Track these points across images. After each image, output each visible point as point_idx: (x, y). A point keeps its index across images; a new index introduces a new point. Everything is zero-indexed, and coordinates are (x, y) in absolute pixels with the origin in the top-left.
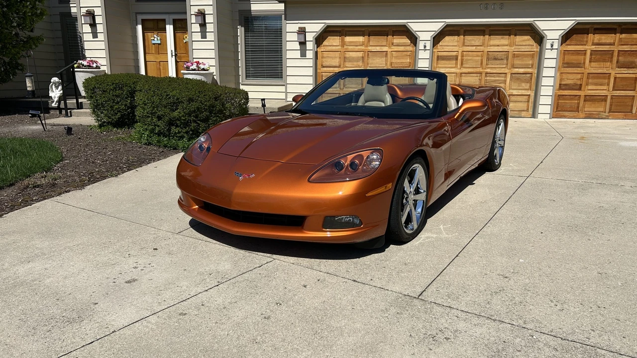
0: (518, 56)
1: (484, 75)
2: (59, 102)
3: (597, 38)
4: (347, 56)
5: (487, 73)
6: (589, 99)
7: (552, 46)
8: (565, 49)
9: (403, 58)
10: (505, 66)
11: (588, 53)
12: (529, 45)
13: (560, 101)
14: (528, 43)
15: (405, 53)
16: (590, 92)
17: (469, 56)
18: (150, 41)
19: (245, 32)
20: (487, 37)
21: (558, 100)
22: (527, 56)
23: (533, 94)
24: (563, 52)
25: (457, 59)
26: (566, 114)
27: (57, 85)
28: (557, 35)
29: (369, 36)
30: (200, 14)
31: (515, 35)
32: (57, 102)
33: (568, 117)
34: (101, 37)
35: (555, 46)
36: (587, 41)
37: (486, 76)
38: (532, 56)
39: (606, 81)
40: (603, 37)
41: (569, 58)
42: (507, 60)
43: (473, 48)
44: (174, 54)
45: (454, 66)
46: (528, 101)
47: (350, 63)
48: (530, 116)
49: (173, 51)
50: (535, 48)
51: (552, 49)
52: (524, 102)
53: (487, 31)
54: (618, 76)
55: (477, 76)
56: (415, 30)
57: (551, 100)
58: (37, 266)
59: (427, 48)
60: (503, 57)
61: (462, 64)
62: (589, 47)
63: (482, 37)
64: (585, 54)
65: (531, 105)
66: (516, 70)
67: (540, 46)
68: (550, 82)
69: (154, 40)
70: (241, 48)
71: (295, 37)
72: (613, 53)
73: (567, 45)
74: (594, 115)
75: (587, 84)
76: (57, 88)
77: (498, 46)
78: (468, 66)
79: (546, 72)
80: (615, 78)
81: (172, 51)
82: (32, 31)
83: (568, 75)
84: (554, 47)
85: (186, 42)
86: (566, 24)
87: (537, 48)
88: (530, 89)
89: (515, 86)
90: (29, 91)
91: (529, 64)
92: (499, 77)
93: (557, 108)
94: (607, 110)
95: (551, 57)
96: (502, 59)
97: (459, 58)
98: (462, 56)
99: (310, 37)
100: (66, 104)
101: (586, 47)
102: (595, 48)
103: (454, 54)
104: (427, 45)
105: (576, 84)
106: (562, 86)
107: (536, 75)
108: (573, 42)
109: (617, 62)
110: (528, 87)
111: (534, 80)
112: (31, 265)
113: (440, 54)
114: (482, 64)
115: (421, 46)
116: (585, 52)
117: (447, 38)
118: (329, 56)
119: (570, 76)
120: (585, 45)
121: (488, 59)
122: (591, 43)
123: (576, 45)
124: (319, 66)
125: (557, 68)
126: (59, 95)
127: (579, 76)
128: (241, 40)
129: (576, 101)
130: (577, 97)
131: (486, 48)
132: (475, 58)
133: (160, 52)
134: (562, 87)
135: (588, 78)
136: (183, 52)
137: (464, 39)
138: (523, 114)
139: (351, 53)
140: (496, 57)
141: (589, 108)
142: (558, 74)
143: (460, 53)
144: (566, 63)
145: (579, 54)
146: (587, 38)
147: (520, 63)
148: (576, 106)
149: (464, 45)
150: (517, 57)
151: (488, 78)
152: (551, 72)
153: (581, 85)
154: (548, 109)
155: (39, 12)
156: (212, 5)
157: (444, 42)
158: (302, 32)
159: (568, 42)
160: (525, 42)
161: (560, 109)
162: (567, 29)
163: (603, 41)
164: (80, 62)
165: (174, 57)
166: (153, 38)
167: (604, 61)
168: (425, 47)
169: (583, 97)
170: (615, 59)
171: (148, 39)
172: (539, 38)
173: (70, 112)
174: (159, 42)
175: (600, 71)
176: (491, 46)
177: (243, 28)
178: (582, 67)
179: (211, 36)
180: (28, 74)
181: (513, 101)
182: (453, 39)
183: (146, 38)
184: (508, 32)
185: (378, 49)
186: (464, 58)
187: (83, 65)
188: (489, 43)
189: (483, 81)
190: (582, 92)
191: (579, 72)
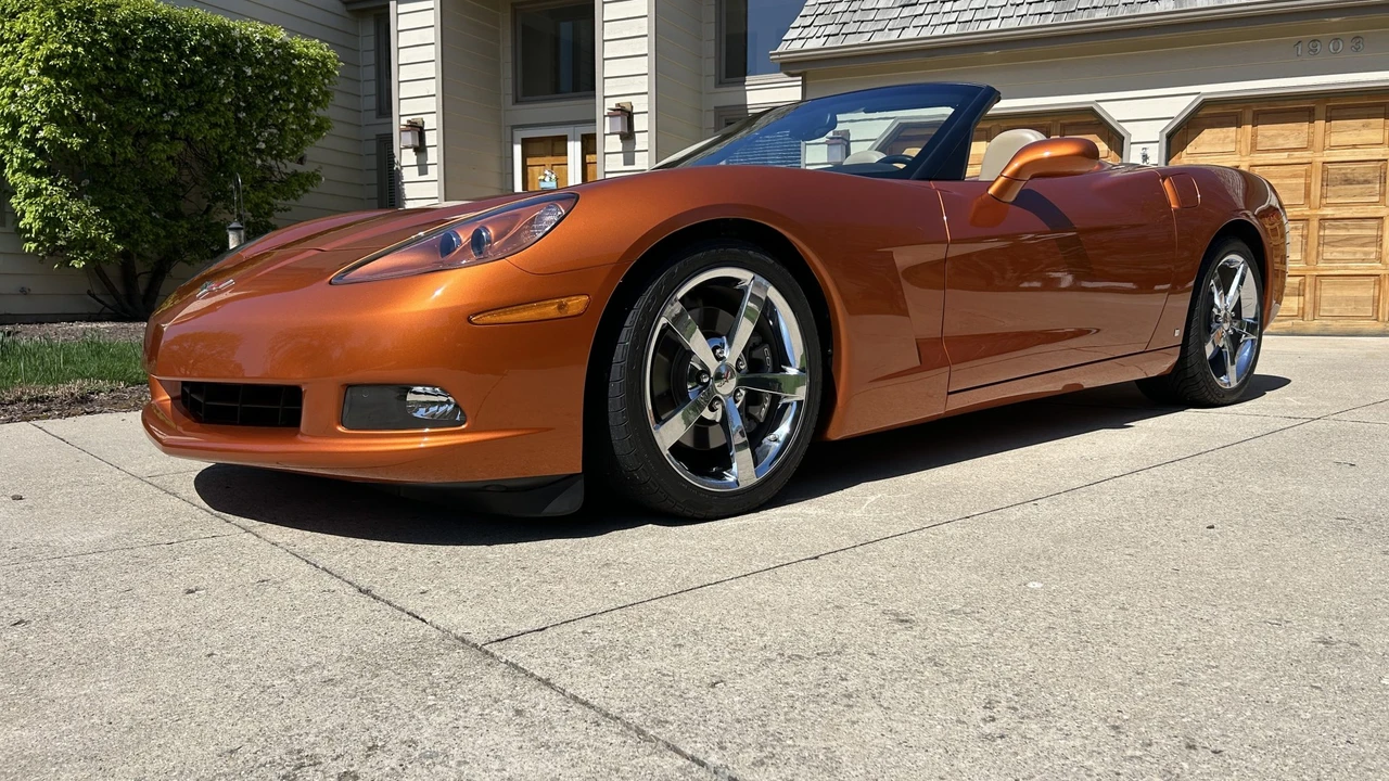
1: (1315, 224)
5: (1323, 219)
10: (1376, 199)
18: (534, 184)
20: (1320, 124)
30: (619, 112)
34: (433, 172)
37: (1322, 227)
42: (1384, 181)
43: (1282, 157)
53: (1321, 109)
55: (1296, 228)
56: (1116, 119)
59: (1151, 161)
60: (1370, 176)
63: (1307, 126)
69: (544, 180)
77: (1354, 146)
92: (1361, 228)
96: (1367, 182)
104: (1149, 153)
114: (1307, 195)
115: (1134, 155)
117: (1208, 135)
121: (1326, 182)
131: (1318, 154)
132: (1288, 181)
137: (1255, 135)
140: (1350, 177)
149: (1254, 149)
151: (1327, 232)
155: (313, 122)
156: (646, 93)
157: (1199, 144)
158: (841, 141)
166: (542, 177)
168: (1146, 157)
171: (533, 178)
174: (553, 185)
176: (1332, 148)
179: (642, 160)
180: (234, 225)
182: (1222, 135)
183: (529, 177)
184: (1381, 109)
188: (1327, 142)
189: (1313, 241)
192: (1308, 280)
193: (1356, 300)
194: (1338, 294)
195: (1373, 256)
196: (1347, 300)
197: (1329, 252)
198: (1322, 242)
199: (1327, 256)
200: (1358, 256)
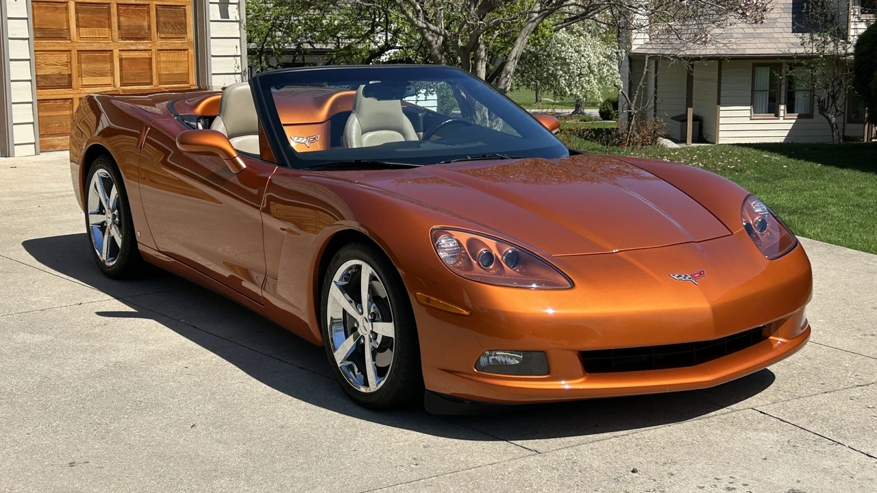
11: (72, 7)
13: (44, 114)
16: (85, 90)
39: (108, 66)
41: (42, 18)
54: (125, 55)
57: (31, 112)
64: (67, 9)
68: (25, 71)
72: (109, 8)
75: (80, 75)
79: (13, 49)
80: (121, 60)
83: (47, 55)
93: (41, 128)
95: (18, 18)
105: (61, 76)
106: (40, 79)
109: (119, 27)
116: (64, 5)
119: (51, 58)
125: (31, 41)
127: (64, 58)
129: (68, 112)
130: (68, 102)
134: (39, 81)
135: (79, 61)
142: (33, 53)
144: (37, 29)
145: (57, 8)
148: (68, 122)
152: (23, 50)
153: (70, 75)
154: (29, 134)
161: (47, 131)
167: (100, 25)
169: (77, 101)
170: (115, 21)
175: (96, 47)
178: (65, 38)
190: (75, 92)
191: (62, 48)
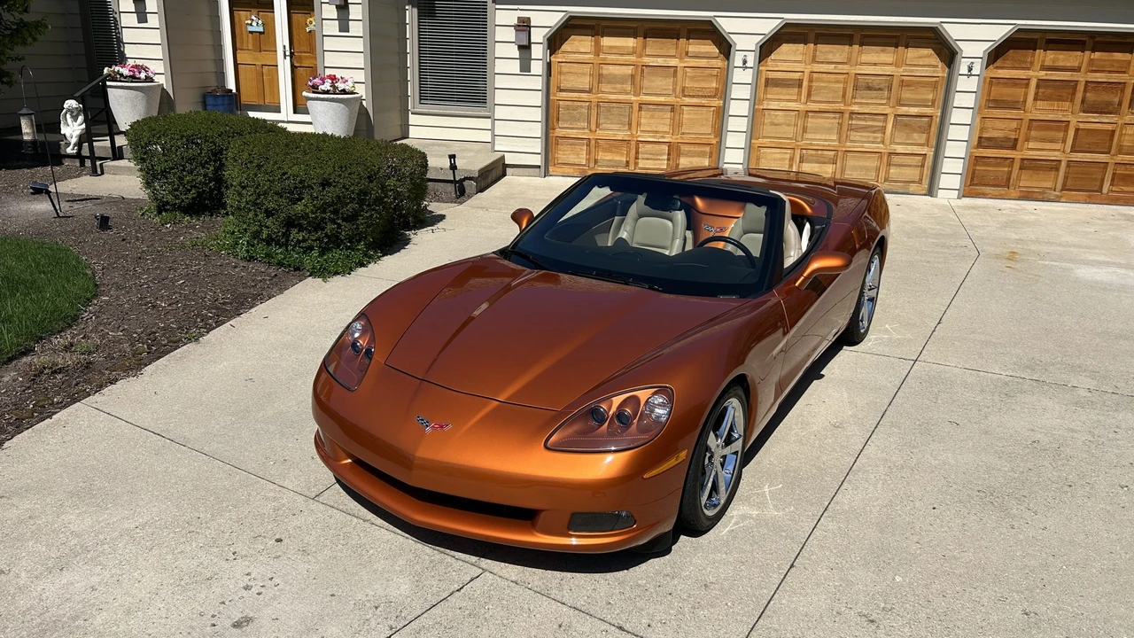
0: (909, 84)
1: (847, 116)
2: (79, 144)
3: (1050, 57)
4: (605, 72)
5: (852, 113)
6: (1029, 165)
7: (970, 69)
8: (992, 76)
9: (703, 80)
10: (884, 102)
11: (1033, 83)
12: (929, 66)
13: (978, 168)
14: (927, 61)
15: (709, 71)
16: (1031, 153)
17: (823, 81)
18: (244, 29)
19: (419, 16)
20: (856, 47)
21: (975, 165)
22: (925, 85)
23: (931, 154)
24: (988, 80)
25: (800, 86)
26: (987, 190)
27: (74, 114)
28: (980, 50)
29: (645, 38)
31: (907, 47)
32: (75, 145)
33: (990, 196)
34: (154, 21)
35: (976, 70)
36: (1032, 63)
37: (851, 118)
38: (935, 86)
39: (1061, 134)
40: (1061, 57)
41: (998, 92)
42: (890, 90)
43: (831, 68)
44: (288, 53)
45: (795, 98)
46: (923, 166)
47: (609, 86)
48: (924, 192)
49: (288, 48)
50: (941, 71)
51: (969, 76)
52: (916, 166)
53: (857, 37)
54: (1082, 126)
55: (835, 118)
56: (727, 31)
57: (962, 166)
58: (78, 579)
59: (748, 65)
60: (882, 86)
61: (809, 95)
62: (1036, 74)
63: (847, 47)
64: (1027, 85)
65: (927, 171)
66: (904, 110)
67: (949, 67)
68: (964, 133)
69: (251, 25)
70: (412, 47)
71: (510, 35)
72: (1076, 85)
73: (997, 68)
74: (1035, 194)
75: (1027, 140)
76: (75, 118)
77: (875, 64)
78: (819, 99)
79: (957, 116)
80: (1077, 130)
81: (284, 46)
82: (26, 11)
83: (997, 121)
84: (973, 72)
85: (310, 32)
86: (998, 31)
87: (944, 71)
88: (927, 144)
89: (900, 137)
90: (26, 142)
91: (927, 100)
92: (874, 120)
93: (972, 179)
94: (1059, 186)
95: (967, 91)
96: (880, 89)
97: (805, 84)
98: (811, 81)
99: (538, 36)
100: (91, 148)
101: (1031, 73)
102: (1046, 75)
103: (797, 76)
104: (748, 59)
105: (1007, 139)
106: (982, 140)
107: (938, 120)
108: (1008, 62)
109: (1083, 102)
110: (923, 141)
111: (934, 129)
112: (66, 577)
113: (772, 75)
114: (844, 96)
115: (737, 59)
116: (1026, 81)
117: (785, 47)
118: (572, 70)
119: (998, 124)
120: (1029, 69)
121: (856, 88)
122: (1038, 67)
123: (1013, 68)
124: (553, 89)
125: (977, 110)
126: (78, 132)
127: (1014, 125)
128: (411, 32)
129: (1006, 169)
130: (1008, 161)
131: (853, 68)
132: (832, 85)
133: (263, 48)
134: (982, 142)
135: (1029, 128)
136: (304, 49)
137: (815, 51)
138: (913, 187)
139: (611, 67)
140: (870, 85)
141: (1028, 181)
142: (978, 120)
143: (806, 75)
144: (993, 100)
145: (1017, 84)
146: (1033, 56)
147: (913, 96)
148: (1005, 177)
149: (814, 60)
150: (908, 86)
151: (854, 122)
152: (966, 116)
153: (1016, 140)
154: (955, 182)
157: (778, 53)
158: (524, 26)
159: (998, 63)
160: (923, 60)
161: (977, 181)
162: (999, 40)
163: (1061, 64)
164: (117, 68)
165: (288, 58)
166: (249, 22)
167: (1060, 99)
168: (745, 62)
169: (1019, 161)
170: (1079, 96)
172: (948, 53)
173: (101, 165)
174: (261, 29)
175: (1051, 117)
176: (861, 64)
177: (415, 10)
178: (1019, 109)
179: (357, 28)
180: (24, 111)
181: (896, 165)
182: (795, 49)
183: (236, 20)
184: (894, 41)
185: (660, 61)
186: (814, 84)
187: (122, 75)
188: (859, 59)
189: (845, 128)
190: (1018, 153)
191: (1014, 117)
192: (839, 153)
193: (867, 169)
194: (857, 164)
195: (879, 140)
196: (862, 168)
197: (854, 136)
198: (851, 128)
199: (852, 138)
200: (871, 139)
